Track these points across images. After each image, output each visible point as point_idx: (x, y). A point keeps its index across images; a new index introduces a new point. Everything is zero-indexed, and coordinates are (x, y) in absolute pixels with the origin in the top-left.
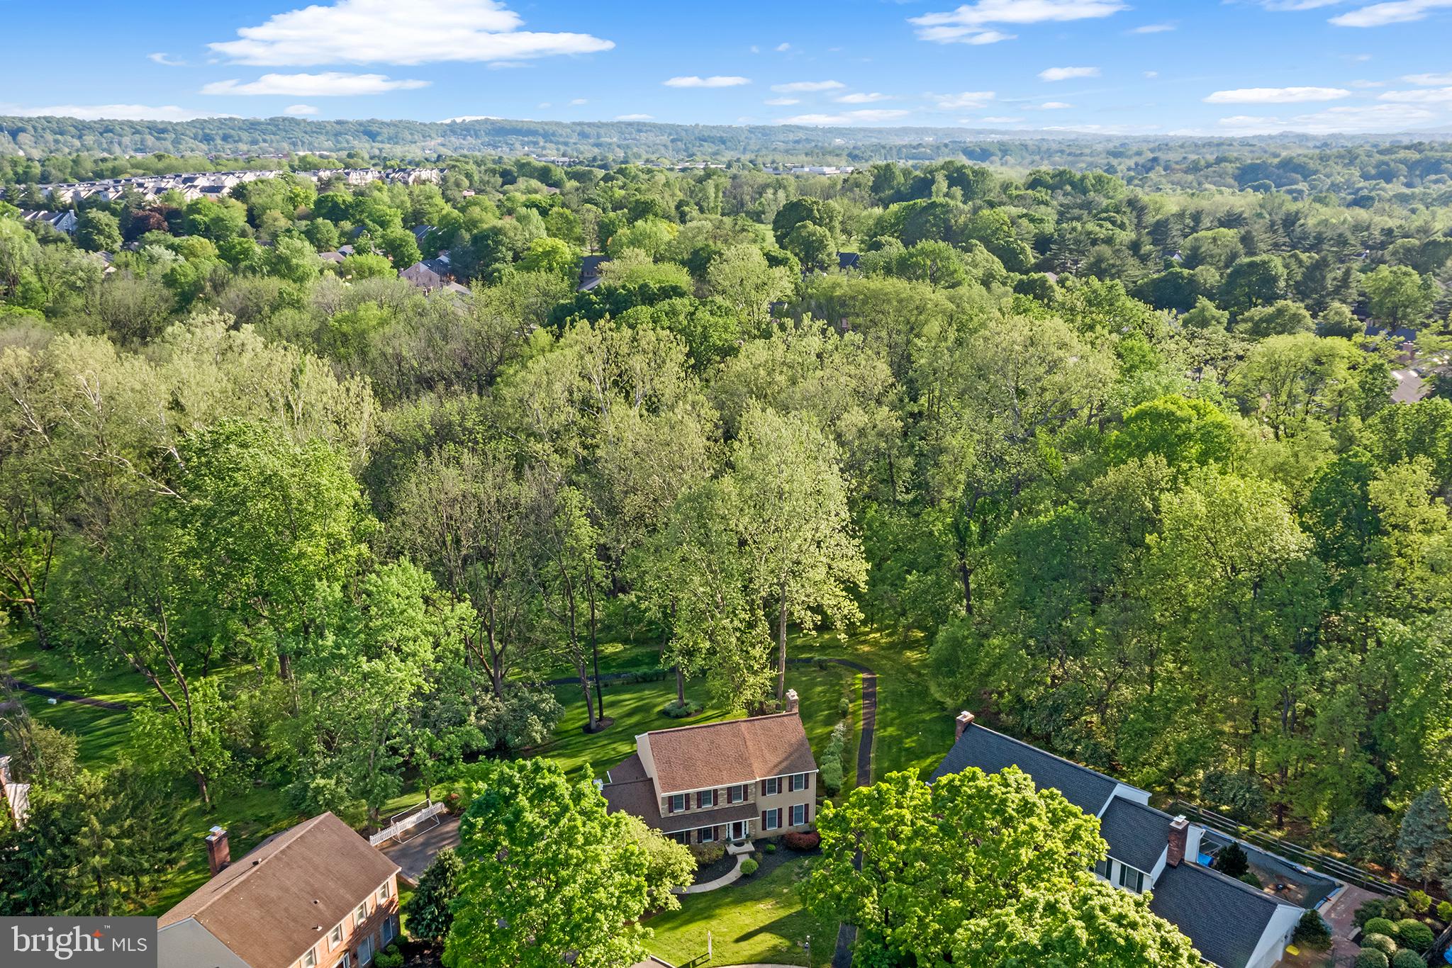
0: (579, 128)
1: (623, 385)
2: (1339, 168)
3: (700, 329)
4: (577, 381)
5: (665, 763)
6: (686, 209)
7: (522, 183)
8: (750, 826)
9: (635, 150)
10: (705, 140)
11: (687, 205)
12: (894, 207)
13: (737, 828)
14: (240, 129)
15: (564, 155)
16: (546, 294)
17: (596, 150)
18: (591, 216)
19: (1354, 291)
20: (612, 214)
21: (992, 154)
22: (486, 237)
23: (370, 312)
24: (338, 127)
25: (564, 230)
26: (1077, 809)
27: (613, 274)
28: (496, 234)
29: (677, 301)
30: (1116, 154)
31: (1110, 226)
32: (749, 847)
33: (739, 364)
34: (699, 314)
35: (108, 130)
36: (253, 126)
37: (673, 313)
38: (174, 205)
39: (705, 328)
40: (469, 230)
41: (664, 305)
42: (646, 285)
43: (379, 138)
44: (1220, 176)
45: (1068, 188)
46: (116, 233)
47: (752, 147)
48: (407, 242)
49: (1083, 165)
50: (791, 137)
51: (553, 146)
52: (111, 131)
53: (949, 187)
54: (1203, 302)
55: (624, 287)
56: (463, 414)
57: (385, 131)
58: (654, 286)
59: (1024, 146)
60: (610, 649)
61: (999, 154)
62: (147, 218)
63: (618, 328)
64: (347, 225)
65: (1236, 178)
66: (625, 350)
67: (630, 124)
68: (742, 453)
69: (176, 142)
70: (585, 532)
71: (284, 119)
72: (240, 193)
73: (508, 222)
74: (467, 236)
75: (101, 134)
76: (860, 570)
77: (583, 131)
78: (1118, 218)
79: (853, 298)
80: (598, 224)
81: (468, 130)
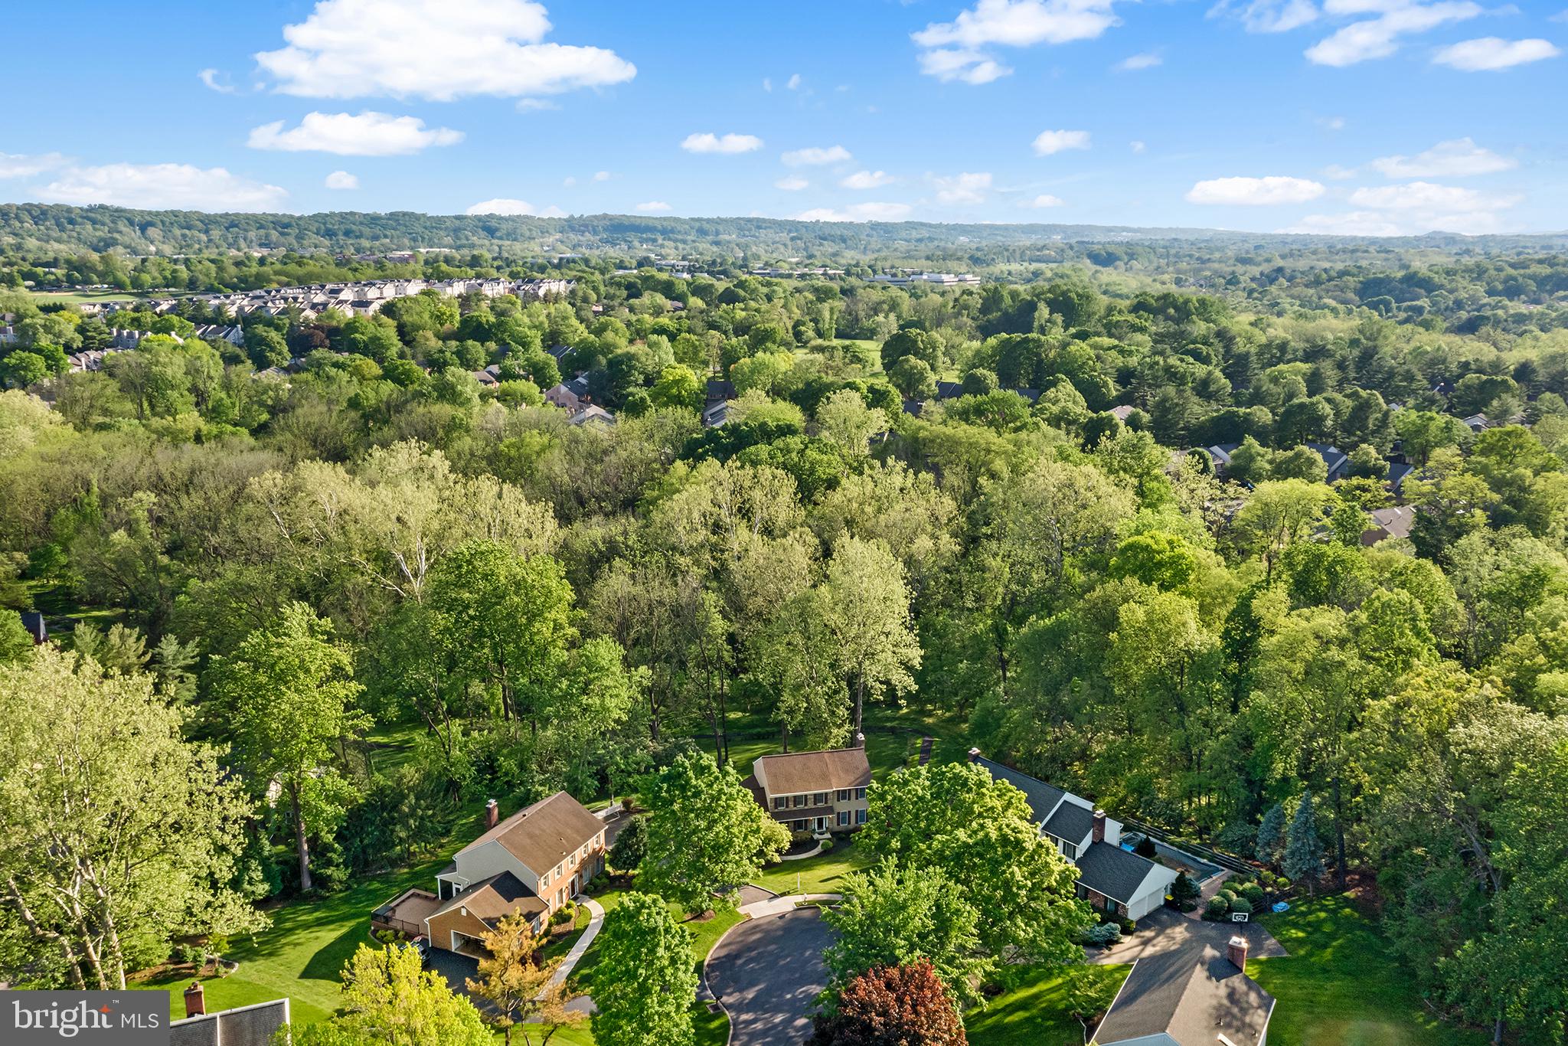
0: (697, 225)
1: (745, 512)
2: (1465, 283)
3: (807, 466)
4: (710, 508)
5: (773, 776)
6: (803, 328)
7: (647, 299)
8: (829, 820)
9: (754, 249)
10: (825, 239)
11: (804, 324)
12: (992, 341)
13: (820, 822)
14: (361, 223)
15: (684, 259)
16: (680, 427)
17: (715, 249)
18: (715, 342)
19: (1393, 430)
20: (734, 340)
21: (1118, 259)
22: (621, 363)
23: (535, 440)
24: (457, 222)
25: (689, 356)
26: (1013, 787)
27: (735, 412)
28: (630, 360)
29: (790, 440)
30: (1244, 261)
31: (1191, 360)
32: (828, 835)
33: (837, 497)
34: (808, 452)
35: (233, 225)
36: (373, 220)
37: (786, 451)
38: (334, 323)
39: (812, 463)
40: (605, 355)
41: (779, 443)
42: (765, 423)
43: (498, 234)
44: (1342, 291)
45: (1172, 311)
46: (285, 349)
47: (873, 246)
48: (549, 365)
49: (1208, 273)
50: (915, 234)
51: (671, 244)
52: (236, 226)
53: (1051, 314)
54: (1249, 440)
55: (746, 424)
56: (625, 533)
57: (504, 226)
58: (772, 424)
59: (1152, 248)
60: (732, 716)
61: (1126, 258)
62: (312, 335)
63: (742, 467)
64: (492, 346)
65: (1357, 292)
66: (747, 484)
67: (750, 220)
68: (834, 568)
69: (300, 238)
70: (719, 625)
71: (405, 214)
72: (389, 309)
73: (639, 348)
74: (604, 361)
75: (227, 229)
76: (916, 655)
77: (702, 228)
78: (1204, 349)
79: (932, 441)
80: (721, 348)
81: (586, 226)
